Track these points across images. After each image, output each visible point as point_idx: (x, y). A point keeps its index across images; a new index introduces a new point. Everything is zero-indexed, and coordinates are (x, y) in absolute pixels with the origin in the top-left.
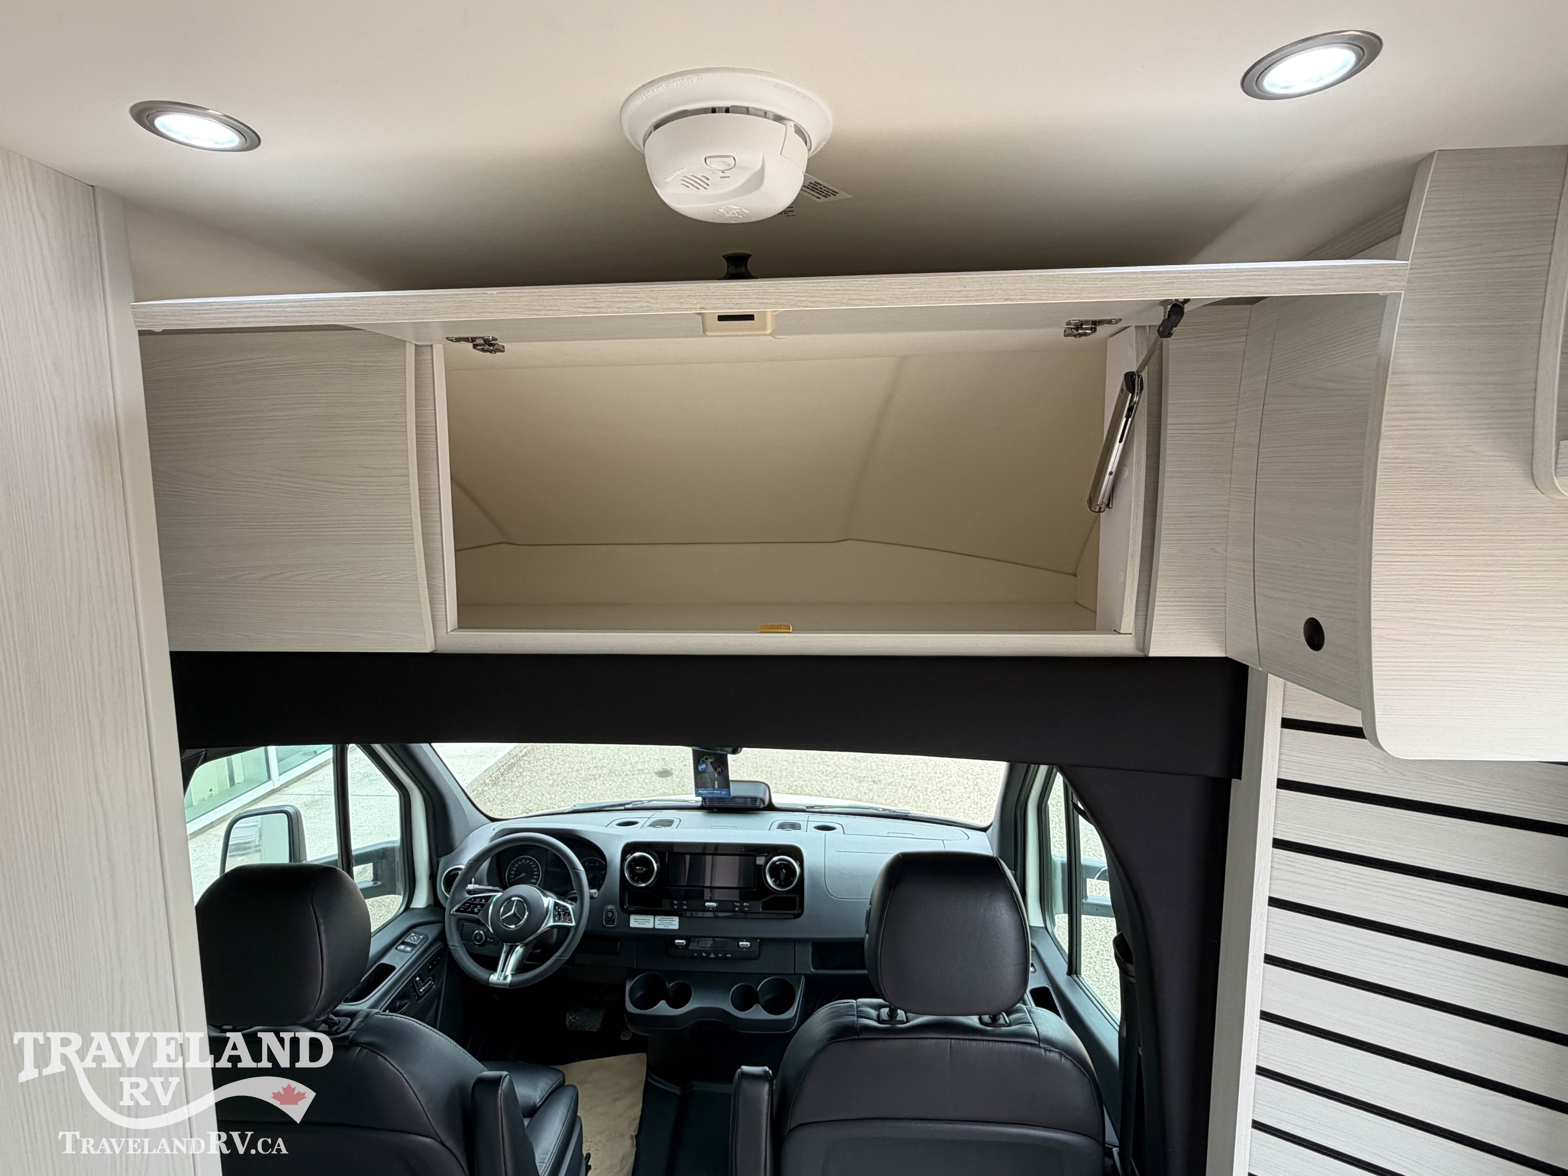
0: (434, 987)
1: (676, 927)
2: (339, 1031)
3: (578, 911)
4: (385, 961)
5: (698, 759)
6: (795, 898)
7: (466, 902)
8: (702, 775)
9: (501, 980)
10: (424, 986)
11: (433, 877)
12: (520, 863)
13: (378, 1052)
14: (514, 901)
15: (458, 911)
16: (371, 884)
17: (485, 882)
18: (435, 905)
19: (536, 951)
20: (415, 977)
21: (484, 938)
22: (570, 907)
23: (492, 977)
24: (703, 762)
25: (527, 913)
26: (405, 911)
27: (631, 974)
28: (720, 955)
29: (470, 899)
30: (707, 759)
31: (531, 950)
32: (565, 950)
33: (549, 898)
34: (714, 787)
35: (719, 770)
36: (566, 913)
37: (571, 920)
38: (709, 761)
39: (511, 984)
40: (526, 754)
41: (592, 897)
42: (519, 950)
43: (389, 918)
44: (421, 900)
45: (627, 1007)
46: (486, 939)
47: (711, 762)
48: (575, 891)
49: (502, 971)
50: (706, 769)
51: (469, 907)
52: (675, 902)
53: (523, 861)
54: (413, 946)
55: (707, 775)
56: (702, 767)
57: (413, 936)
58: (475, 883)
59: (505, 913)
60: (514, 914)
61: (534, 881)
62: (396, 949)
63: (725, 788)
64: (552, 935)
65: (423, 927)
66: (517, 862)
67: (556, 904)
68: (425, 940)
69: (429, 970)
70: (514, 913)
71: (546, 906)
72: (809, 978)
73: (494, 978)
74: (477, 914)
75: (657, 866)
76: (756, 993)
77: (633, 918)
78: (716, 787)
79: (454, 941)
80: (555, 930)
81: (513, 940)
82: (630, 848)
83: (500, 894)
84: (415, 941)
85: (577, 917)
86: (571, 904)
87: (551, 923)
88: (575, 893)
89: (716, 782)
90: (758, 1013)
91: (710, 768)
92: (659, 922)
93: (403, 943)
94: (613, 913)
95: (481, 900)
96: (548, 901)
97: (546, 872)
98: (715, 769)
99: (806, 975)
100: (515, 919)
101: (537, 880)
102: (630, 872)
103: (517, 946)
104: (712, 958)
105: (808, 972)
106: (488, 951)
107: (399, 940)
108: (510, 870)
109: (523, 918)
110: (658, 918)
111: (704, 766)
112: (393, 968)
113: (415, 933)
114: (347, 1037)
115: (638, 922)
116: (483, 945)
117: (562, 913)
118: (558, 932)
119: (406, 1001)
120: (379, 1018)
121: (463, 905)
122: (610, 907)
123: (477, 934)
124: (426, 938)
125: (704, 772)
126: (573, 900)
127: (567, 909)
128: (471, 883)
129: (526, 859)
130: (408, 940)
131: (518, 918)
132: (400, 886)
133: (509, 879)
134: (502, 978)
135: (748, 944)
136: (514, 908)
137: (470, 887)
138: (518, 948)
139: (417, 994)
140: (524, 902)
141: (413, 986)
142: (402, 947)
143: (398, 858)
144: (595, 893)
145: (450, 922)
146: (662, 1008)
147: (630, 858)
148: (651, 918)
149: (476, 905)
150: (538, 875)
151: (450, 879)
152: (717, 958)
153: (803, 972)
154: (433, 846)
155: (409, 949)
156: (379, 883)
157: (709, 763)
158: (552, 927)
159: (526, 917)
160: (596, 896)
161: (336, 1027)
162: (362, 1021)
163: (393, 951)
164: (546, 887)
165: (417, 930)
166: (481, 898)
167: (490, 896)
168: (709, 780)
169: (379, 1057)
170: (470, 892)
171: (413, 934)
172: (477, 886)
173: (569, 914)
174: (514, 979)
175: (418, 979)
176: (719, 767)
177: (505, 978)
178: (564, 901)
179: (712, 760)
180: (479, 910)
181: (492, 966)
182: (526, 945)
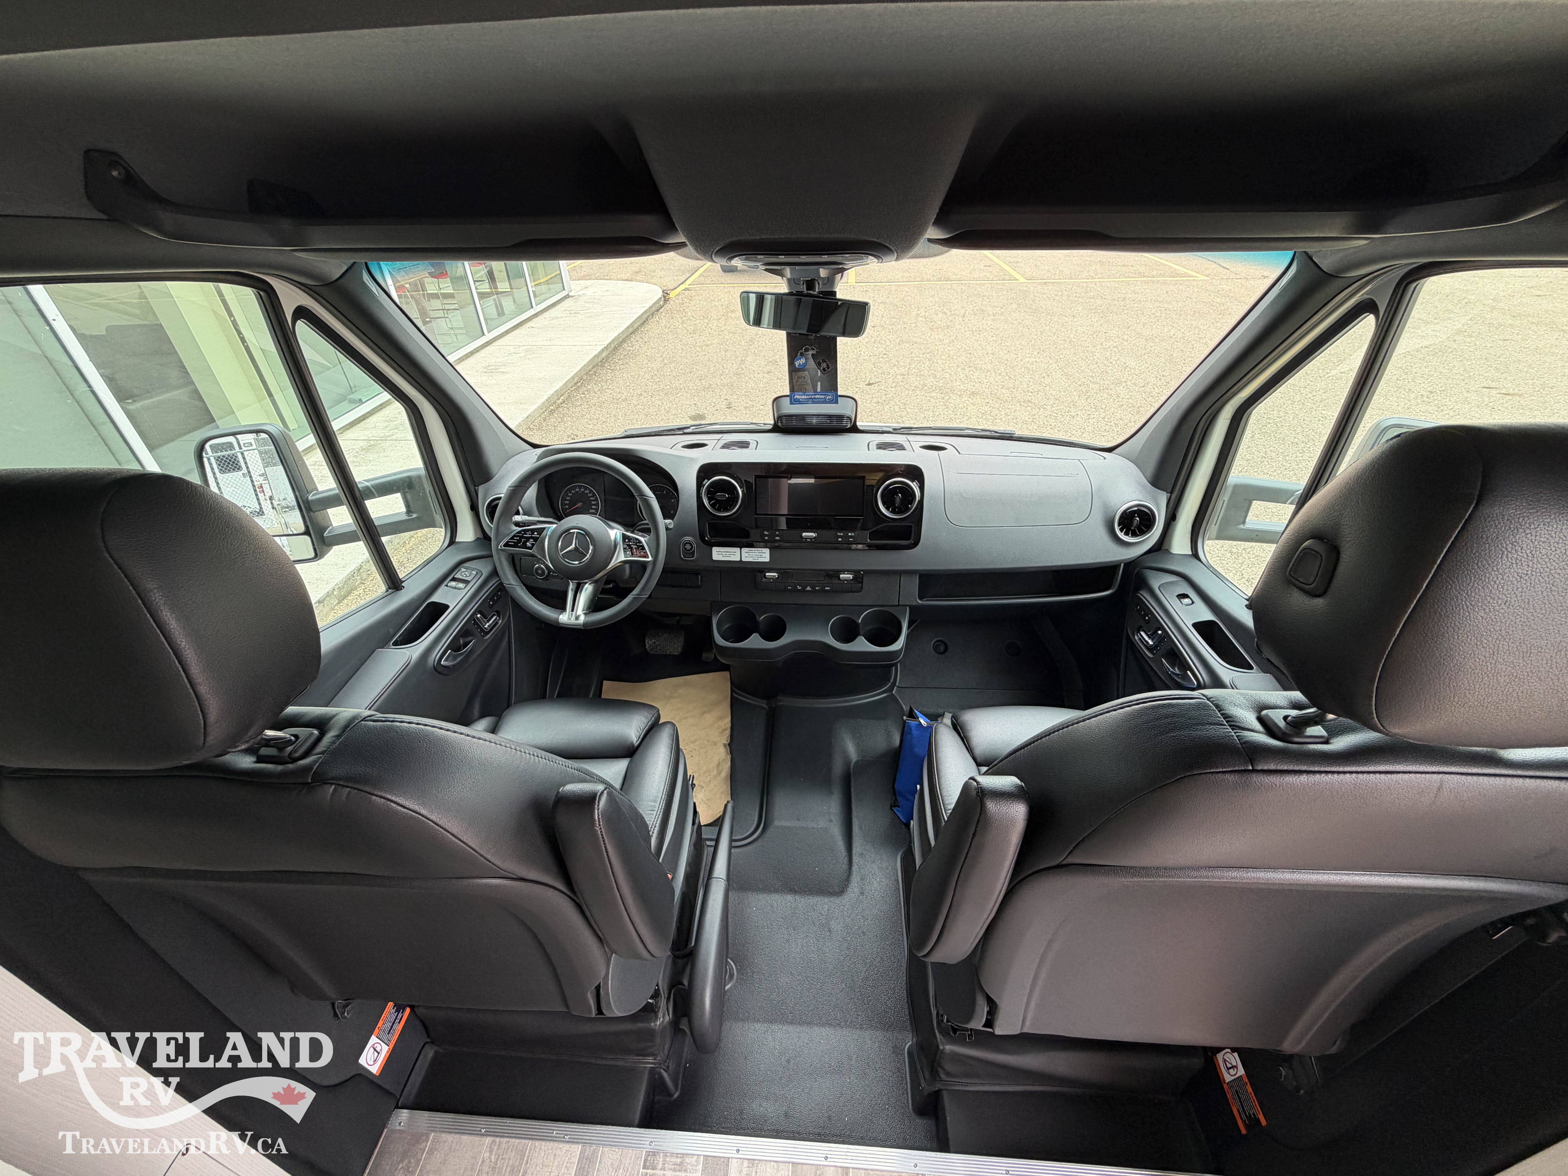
0: (500, 622)
1: (767, 560)
2: (297, 755)
3: (654, 546)
4: (436, 598)
5: (795, 349)
6: (911, 526)
7: (514, 536)
8: (800, 374)
9: (573, 621)
10: (488, 621)
11: (474, 508)
12: (573, 492)
13: (368, 789)
14: (574, 533)
15: (506, 545)
16: (405, 517)
17: (536, 512)
18: (484, 539)
19: (608, 586)
20: (475, 613)
21: (546, 572)
22: (642, 539)
23: (561, 617)
24: (802, 354)
25: (591, 547)
26: (449, 546)
27: (716, 606)
28: (817, 588)
29: (519, 532)
30: (807, 350)
31: (602, 586)
32: (643, 589)
33: (615, 530)
34: (815, 391)
35: (824, 365)
36: (639, 547)
37: (646, 556)
38: (811, 352)
39: (585, 624)
40: (564, 402)
41: (667, 529)
42: (588, 589)
43: (433, 553)
44: (467, 533)
45: (716, 639)
46: (549, 573)
47: (813, 355)
48: (646, 522)
49: (573, 610)
50: (805, 364)
51: (519, 541)
52: (766, 533)
53: (577, 490)
54: (466, 582)
55: (806, 373)
56: (801, 361)
57: (463, 572)
58: (524, 514)
59: (563, 549)
60: (576, 549)
61: (593, 511)
62: (447, 586)
63: (830, 391)
64: (624, 569)
65: (471, 562)
66: (570, 490)
67: (625, 537)
68: (478, 576)
69: (491, 607)
70: (576, 547)
71: (613, 538)
72: (914, 610)
73: (564, 618)
74: (531, 548)
75: (743, 492)
76: (857, 625)
77: (715, 550)
78: (819, 390)
79: (510, 579)
80: (627, 566)
81: (580, 577)
82: (706, 471)
83: (555, 526)
84: (466, 577)
85: (654, 551)
86: (644, 537)
87: (622, 558)
88: (648, 524)
89: (819, 383)
90: (861, 645)
91: (812, 363)
92: (747, 555)
93: (454, 579)
94: (692, 545)
95: (533, 533)
96: (615, 533)
97: (605, 501)
98: (819, 364)
99: (911, 607)
100: (578, 553)
101: (597, 510)
102: (710, 500)
103: (586, 583)
104: (809, 591)
105: (914, 603)
106: (554, 585)
107: (449, 576)
108: (564, 499)
109: (588, 553)
110: (744, 550)
111: (803, 361)
112: (447, 607)
113: (467, 568)
114: (307, 769)
115: (720, 554)
116: (546, 579)
117: (634, 547)
118: (631, 568)
119: (470, 638)
120: (369, 728)
121: (512, 538)
122: (688, 538)
123: (537, 568)
124: (479, 573)
125: (802, 369)
126: (647, 531)
127: (640, 542)
128: (518, 513)
129: (580, 487)
130: (458, 576)
131: (582, 553)
132: (439, 518)
133: (564, 510)
134: (573, 618)
135: (851, 576)
136: (574, 541)
137: (517, 518)
138: (587, 585)
139: (482, 630)
140: (585, 535)
141: (475, 623)
142: (453, 584)
143: (428, 488)
144: (670, 523)
145: (499, 559)
146: (755, 642)
147: (707, 483)
148: (737, 550)
149: (528, 539)
150: (597, 505)
151: (492, 509)
152: (814, 591)
153: (907, 603)
154: (467, 474)
155: (461, 585)
156: (415, 516)
157: (810, 356)
158: (625, 562)
159: (590, 551)
160: (671, 527)
161: (290, 749)
162: (338, 737)
163: (443, 588)
164: (610, 516)
165: (467, 565)
166: (533, 531)
167: (544, 529)
168: (809, 381)
169: (374, 797)
170: (517, 524)
171: (463, 570)
172: (526, 518)
173: (643, 548)
174: (587, 619)
175: (479, 616)
176: (824, 361)
177: (577, 618)
178: (632, 532)
179: (814, 352)
180: (533, 545)
181: (558, 601)
182: (596, 582)
